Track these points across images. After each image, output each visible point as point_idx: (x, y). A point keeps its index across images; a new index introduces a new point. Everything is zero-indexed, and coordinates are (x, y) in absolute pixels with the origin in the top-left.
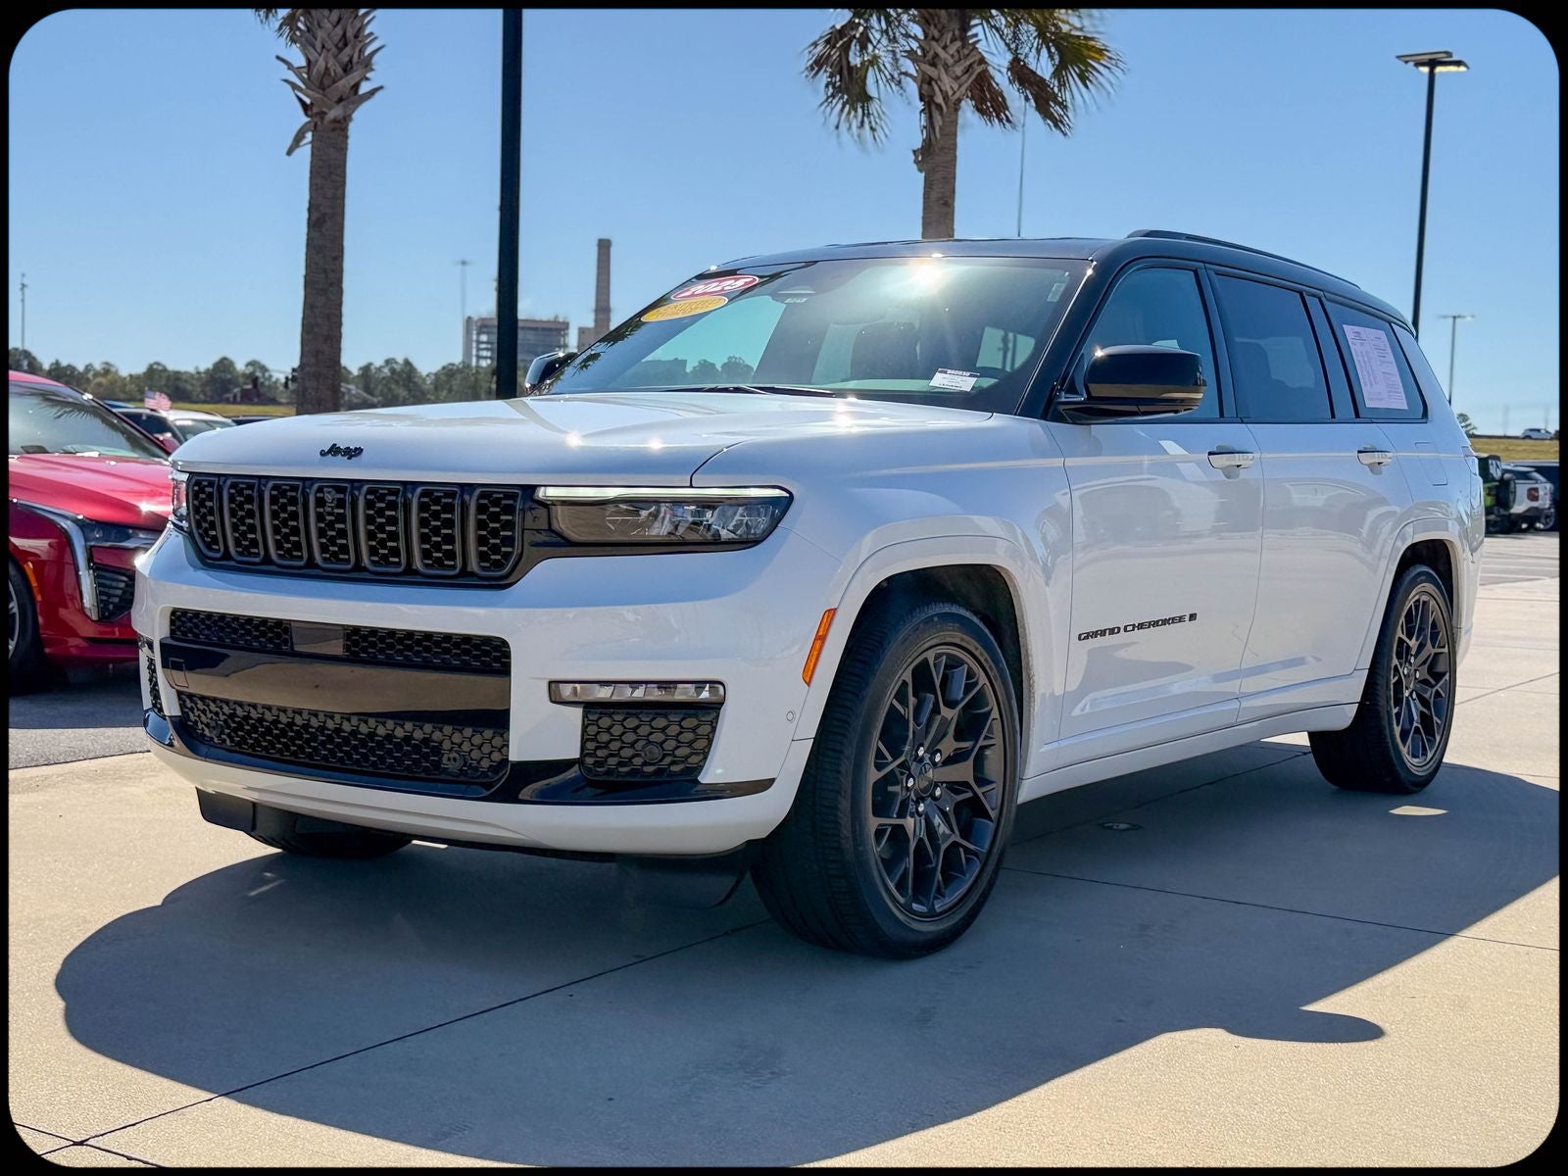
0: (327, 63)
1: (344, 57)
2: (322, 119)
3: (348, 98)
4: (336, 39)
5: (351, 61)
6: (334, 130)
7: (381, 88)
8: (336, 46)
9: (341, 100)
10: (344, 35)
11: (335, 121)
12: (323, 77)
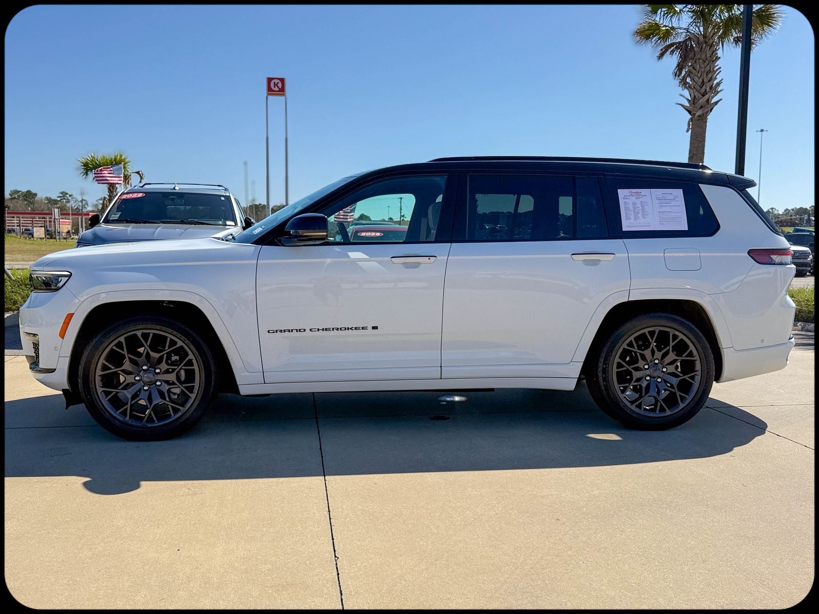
0: (694, 94)
1: (703, 90)
2: (694, 116)
3: (705, 106)
4: (700, 84)
5: (706, 91)
6: (699, 120)
7: (721, 100)
8: (700, 87)
9: (701, 107)
10: (703, 81)
11: (699, 116)
12: (694, 100)
